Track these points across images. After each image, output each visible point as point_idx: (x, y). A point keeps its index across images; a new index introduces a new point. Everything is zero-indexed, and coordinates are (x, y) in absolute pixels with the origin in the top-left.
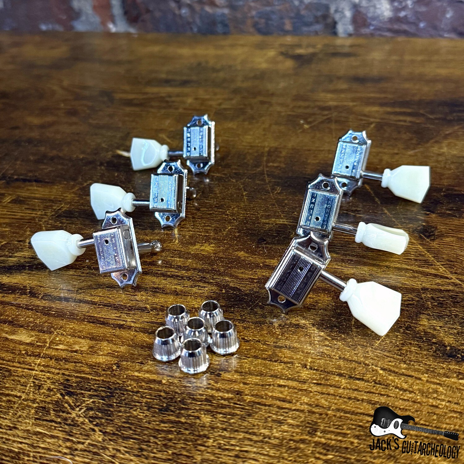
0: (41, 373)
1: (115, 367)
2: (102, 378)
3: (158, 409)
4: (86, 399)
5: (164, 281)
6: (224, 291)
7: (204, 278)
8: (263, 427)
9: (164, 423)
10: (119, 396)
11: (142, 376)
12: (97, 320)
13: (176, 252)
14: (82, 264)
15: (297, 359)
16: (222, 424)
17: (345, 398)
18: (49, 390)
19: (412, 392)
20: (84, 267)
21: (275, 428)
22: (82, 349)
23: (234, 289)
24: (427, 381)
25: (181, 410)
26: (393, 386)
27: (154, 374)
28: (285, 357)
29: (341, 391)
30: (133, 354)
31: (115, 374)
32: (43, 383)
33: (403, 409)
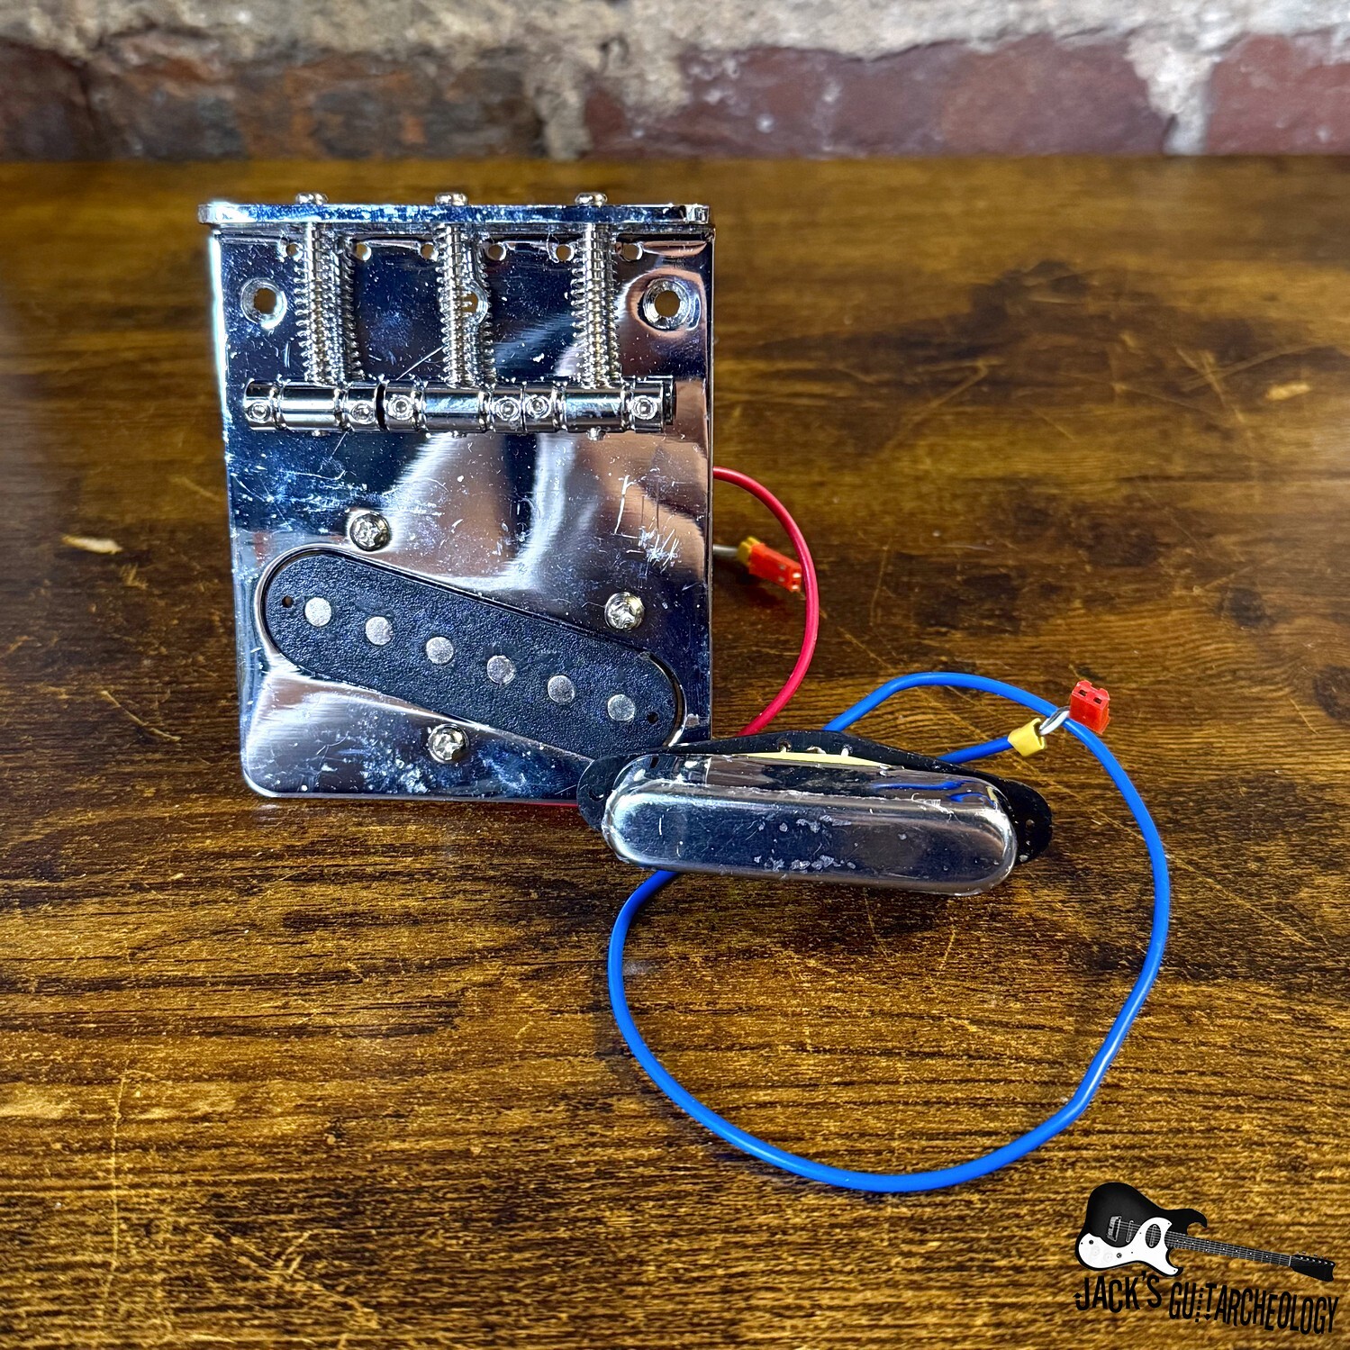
0: (133, 1192)
1: (331, 1140)
2: (309, 1174)
3: (490, 1220)
4: (291, 1234)
5: (364, 893)
6: (534, 896)
7: (470, 867)
8: (759, 1209)
9: (520, 1250)
10: (375, 1208)
11: (413, 1149)
12: (225, 1025)
13: (365, 809)
14: (110, 881)
15: (776, 1033)
16: (661, 1224)
17: (916, 1104)
18: (177, 1229)
19: (1055, 1062)
20: (123, 887)
21: (788, 1206)
22: (220, 1109)
23: (557, 884)
24: (1077, 1032)
25: (549, 1212)
26: (1010, 1058)
27: (443, 1135)
28: (747, 1035)
29: (902, 1090)
30: (364, 1097)
31: (338, 1157)
32: (152, 1216)
33: (1049, 1104)
